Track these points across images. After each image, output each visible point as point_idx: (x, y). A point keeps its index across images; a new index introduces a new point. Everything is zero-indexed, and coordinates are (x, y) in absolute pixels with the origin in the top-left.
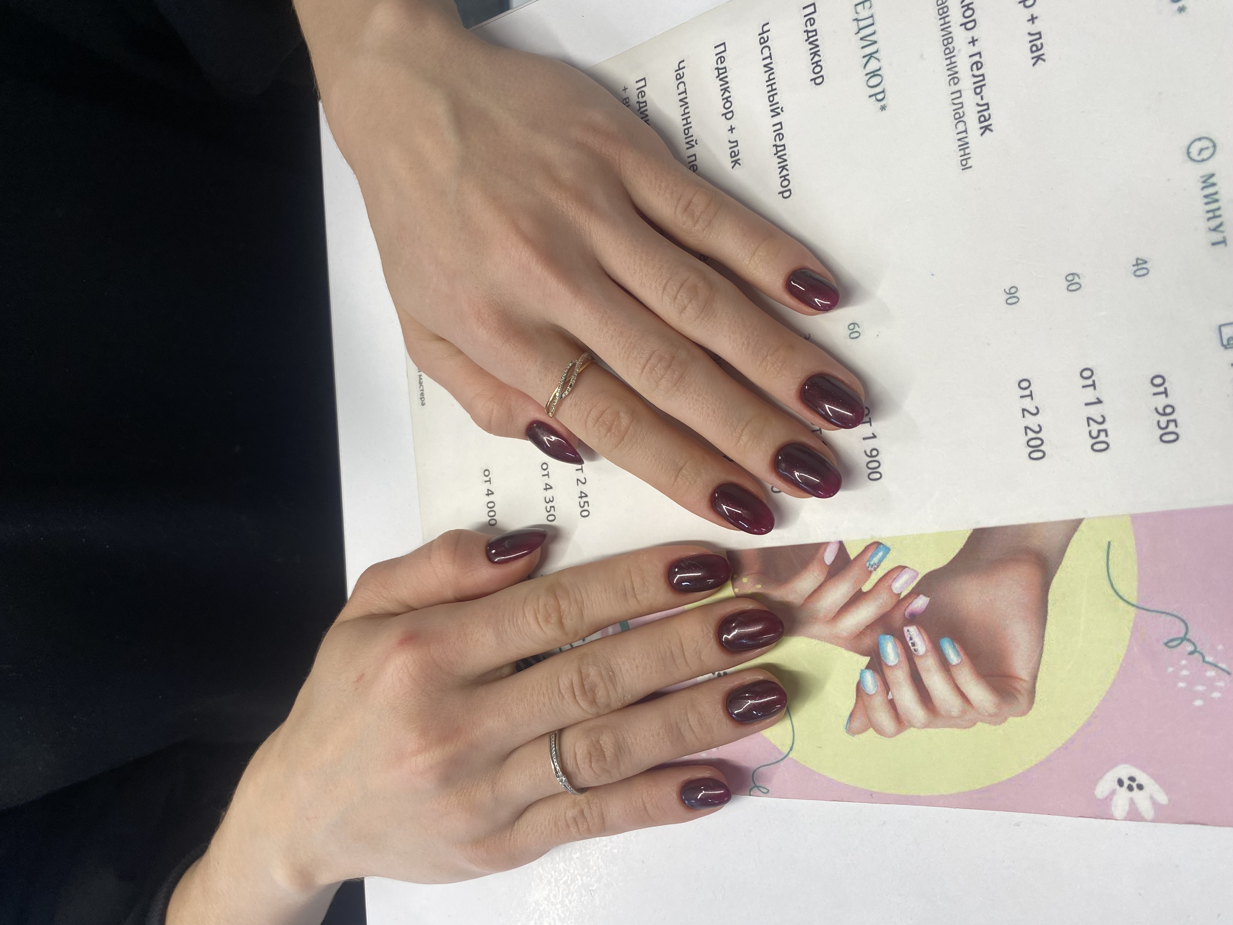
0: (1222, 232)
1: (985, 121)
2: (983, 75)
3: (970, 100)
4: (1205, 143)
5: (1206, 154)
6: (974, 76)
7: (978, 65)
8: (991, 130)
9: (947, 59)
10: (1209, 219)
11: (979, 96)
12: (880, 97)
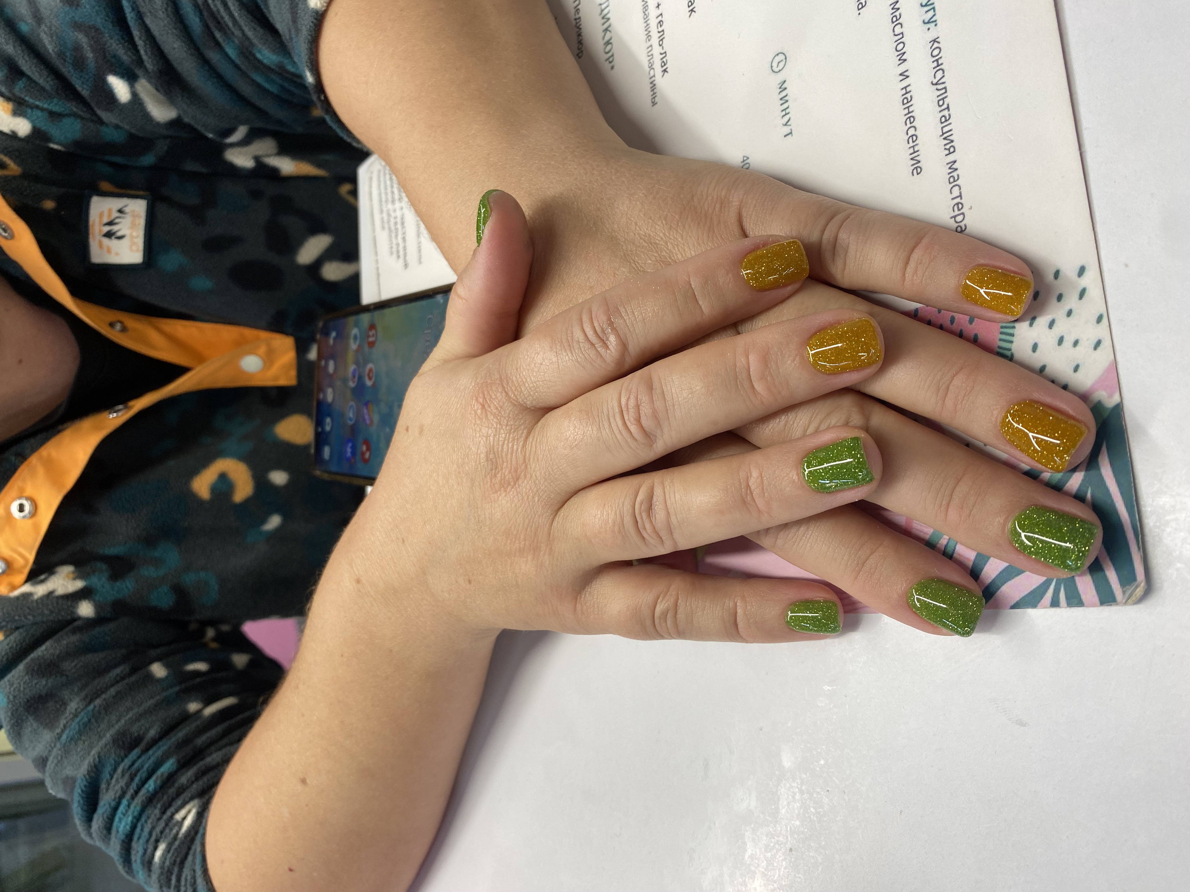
0: (790, 125)
1: (665, 65)
2: (663, 31)
3: (657, 51)
4: (781, 57)
5: (781, 65)
6: (659, 32)
7: (661, 23)
8: (667, 72)
9: (645, 22)
10: (783, 116)
11: (661, 47)
12: (611, 60)
